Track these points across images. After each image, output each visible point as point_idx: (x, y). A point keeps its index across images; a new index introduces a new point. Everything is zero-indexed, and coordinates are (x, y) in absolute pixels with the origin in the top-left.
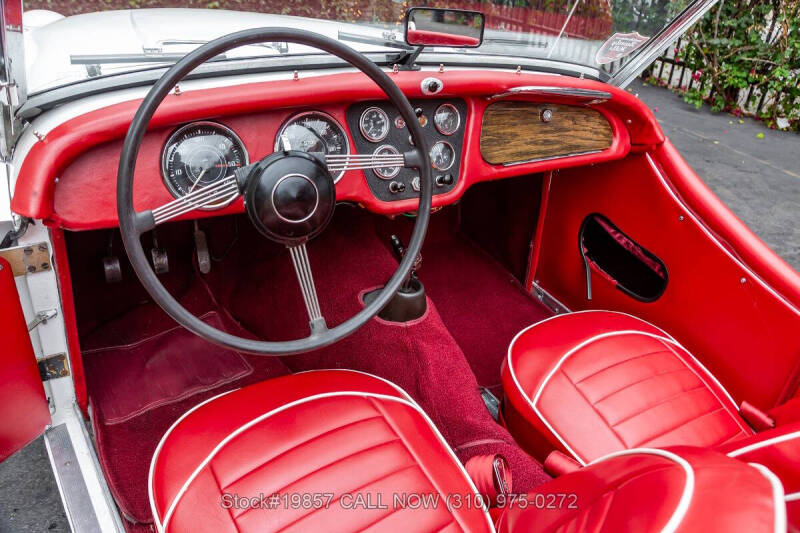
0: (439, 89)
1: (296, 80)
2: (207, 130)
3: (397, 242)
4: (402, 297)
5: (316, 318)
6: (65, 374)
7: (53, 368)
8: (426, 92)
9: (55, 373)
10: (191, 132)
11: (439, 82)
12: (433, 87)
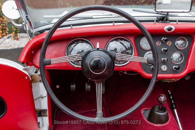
0: (173, 30)
1: (114, 25)
2: (83, 41)
3: (170, 93)
4: (157, 113)
5: (100, 111)
6: (47, 116)
7: (44, 113)
8: (166, 31)
9: (44, 115)
10: (77, 42)
11: (173, 27)
12: (170, 29)
